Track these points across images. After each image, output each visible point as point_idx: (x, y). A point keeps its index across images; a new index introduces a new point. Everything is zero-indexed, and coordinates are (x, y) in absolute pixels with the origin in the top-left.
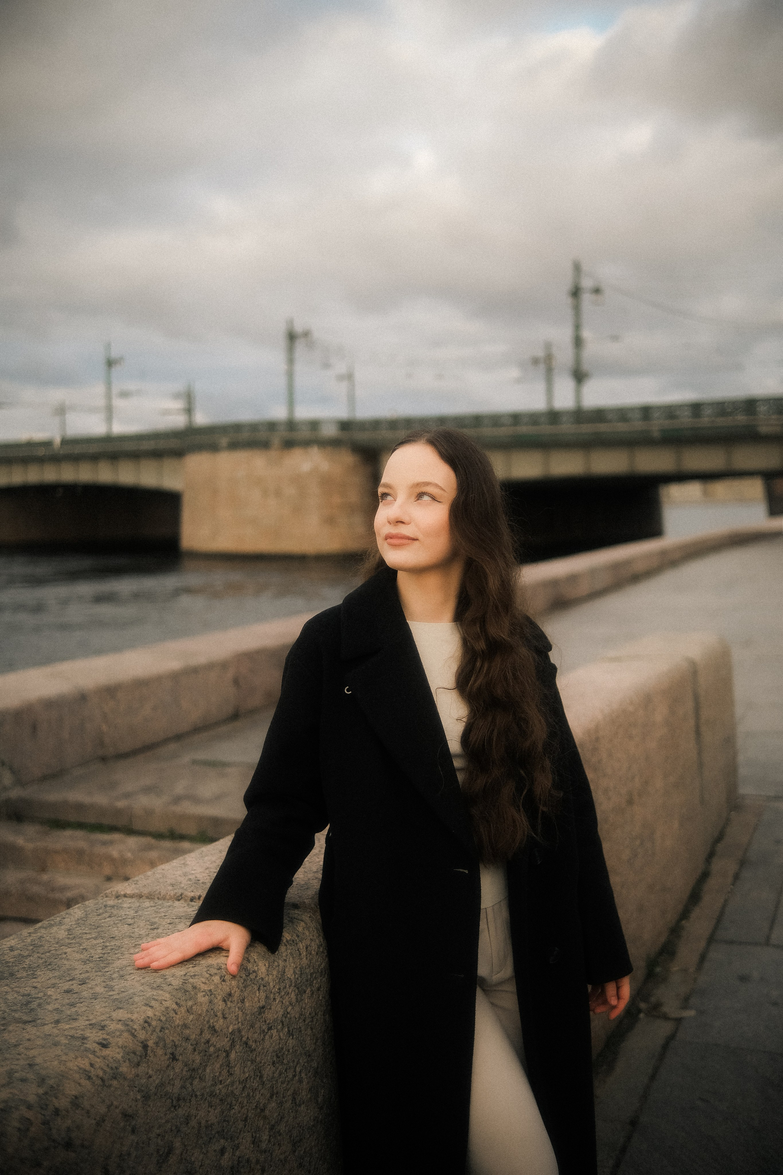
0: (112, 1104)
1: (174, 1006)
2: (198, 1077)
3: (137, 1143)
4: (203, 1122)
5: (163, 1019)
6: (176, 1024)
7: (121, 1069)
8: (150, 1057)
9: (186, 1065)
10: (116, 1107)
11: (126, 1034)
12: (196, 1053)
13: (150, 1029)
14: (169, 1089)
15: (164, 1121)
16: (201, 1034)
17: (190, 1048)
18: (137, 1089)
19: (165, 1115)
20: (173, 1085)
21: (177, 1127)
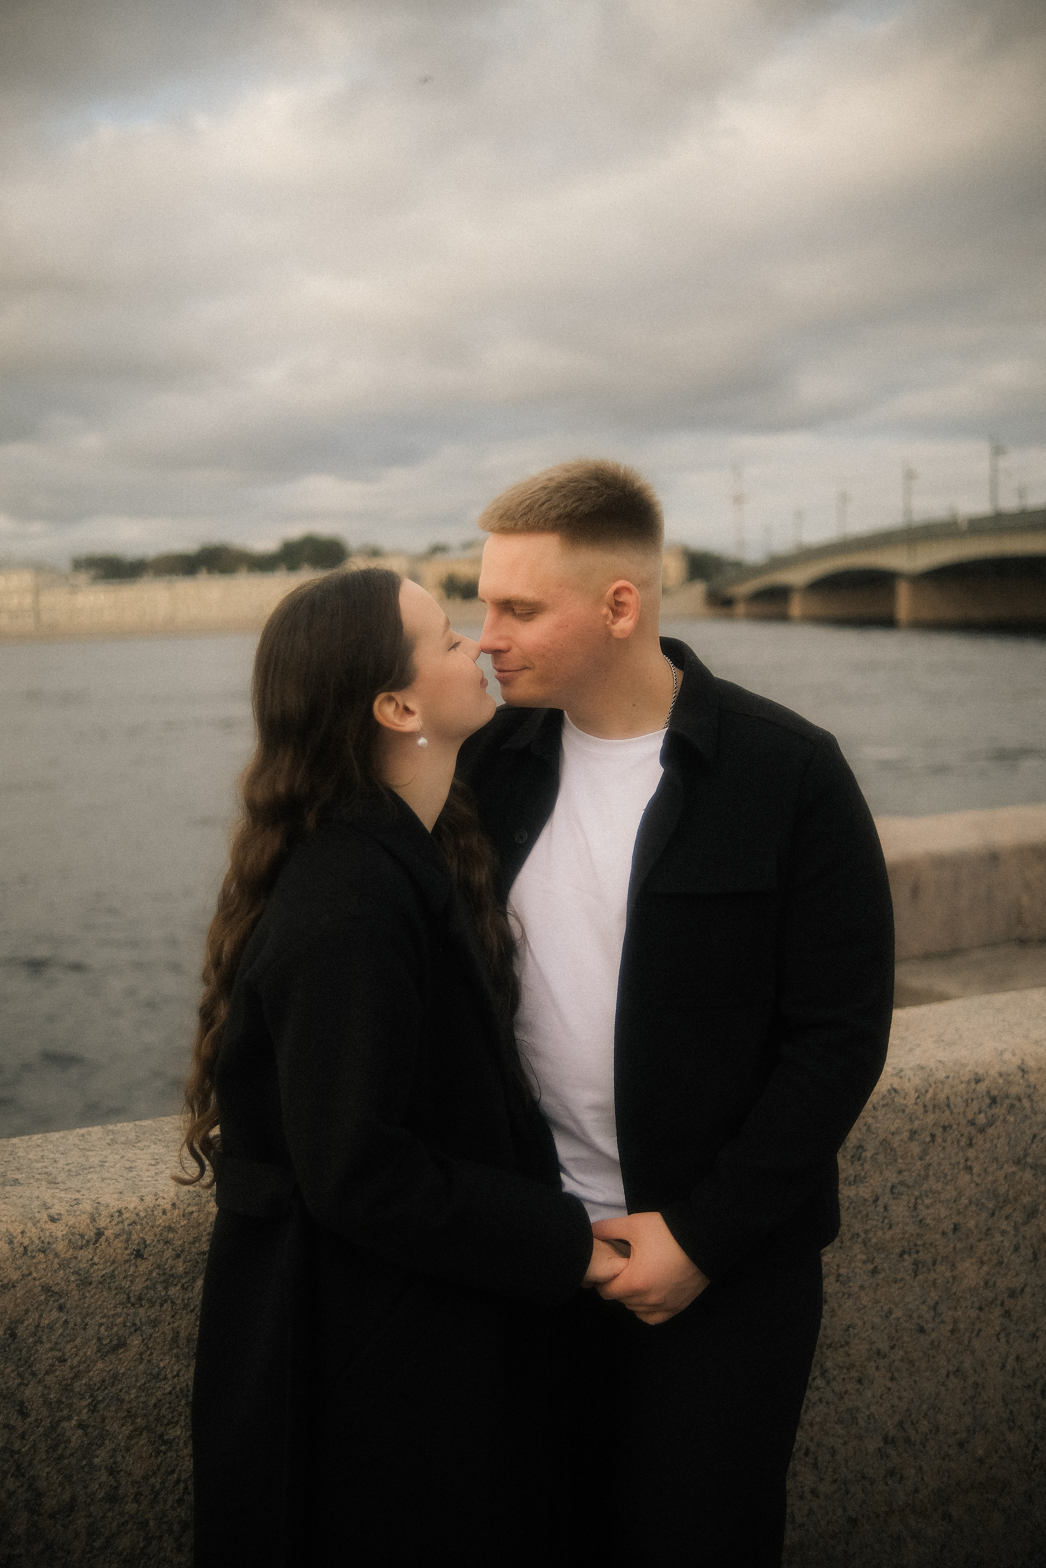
0: (30, 1274)
1: (168, 1207)
2: (180, 1285)
3: (66, 1322)
4: (183, 1334)
5: (142, 1214)
6: (157, 1223)
7: (54, 1246)
8: (101, 1245)
9: (159, 1267)
10: (34, 1279)
11: (84, 1216)
12: (181, 1260)
13: (116, 1220)
14: (126, 1284)
15: (112, 1312)
16: (194, 1243)
17: (169, 1253)
18: (72, 1270)
19: (115, 1307)
20: (132, 1282)
21: (134, 1324)
